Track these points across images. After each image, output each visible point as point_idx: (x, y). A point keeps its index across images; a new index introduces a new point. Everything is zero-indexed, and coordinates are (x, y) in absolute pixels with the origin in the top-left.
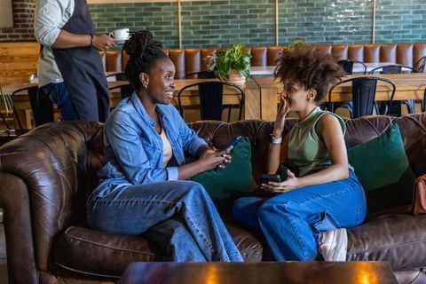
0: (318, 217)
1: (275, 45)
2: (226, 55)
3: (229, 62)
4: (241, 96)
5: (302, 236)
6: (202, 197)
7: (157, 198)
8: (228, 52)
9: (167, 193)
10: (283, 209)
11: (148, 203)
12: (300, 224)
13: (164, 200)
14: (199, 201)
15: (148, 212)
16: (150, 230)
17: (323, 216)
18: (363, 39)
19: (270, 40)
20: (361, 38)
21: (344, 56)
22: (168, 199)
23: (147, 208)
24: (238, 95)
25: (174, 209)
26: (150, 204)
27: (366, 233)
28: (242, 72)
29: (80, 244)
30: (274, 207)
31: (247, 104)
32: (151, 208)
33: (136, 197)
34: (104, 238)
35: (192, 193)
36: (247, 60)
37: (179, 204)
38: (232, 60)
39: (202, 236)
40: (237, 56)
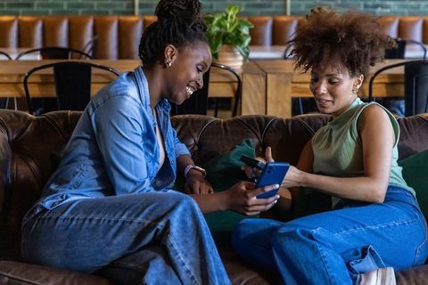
0: (357, 254)
1: (285, 14)
2: (215, 22)
3: (219, 33)
4: (236, 85)
5: (335, 275)
6: (194, 216)
7: (129, 216)
8: (216, 19)
9: (145, 208)
10: (311, 237)
11: (116, 222)
12: (332, 258)
13: (139, 219)
14: (190, 222)
15: (115, 235)
16: (114, 264)
17: (364, 252)
18: (422, 9)
19: (277, 7)
20: (418, 7)
21: (392, 32)
22: (146, 218)
23: (114, 230)
24: (231, 82)
25: (153, 232)
26: (119, 224)
27: (421, 276)
28: (238, 50)
29: (9, 282)
30: (298, 231)
31: (245, 97)
32: (120, 230)
33: (98, 212)
34: (44, 274)
35: (180, 209)
36: (245, 30)
37: (161, 224)
38: (223, 30)
39: (188, 271)
40: (231, 24)
